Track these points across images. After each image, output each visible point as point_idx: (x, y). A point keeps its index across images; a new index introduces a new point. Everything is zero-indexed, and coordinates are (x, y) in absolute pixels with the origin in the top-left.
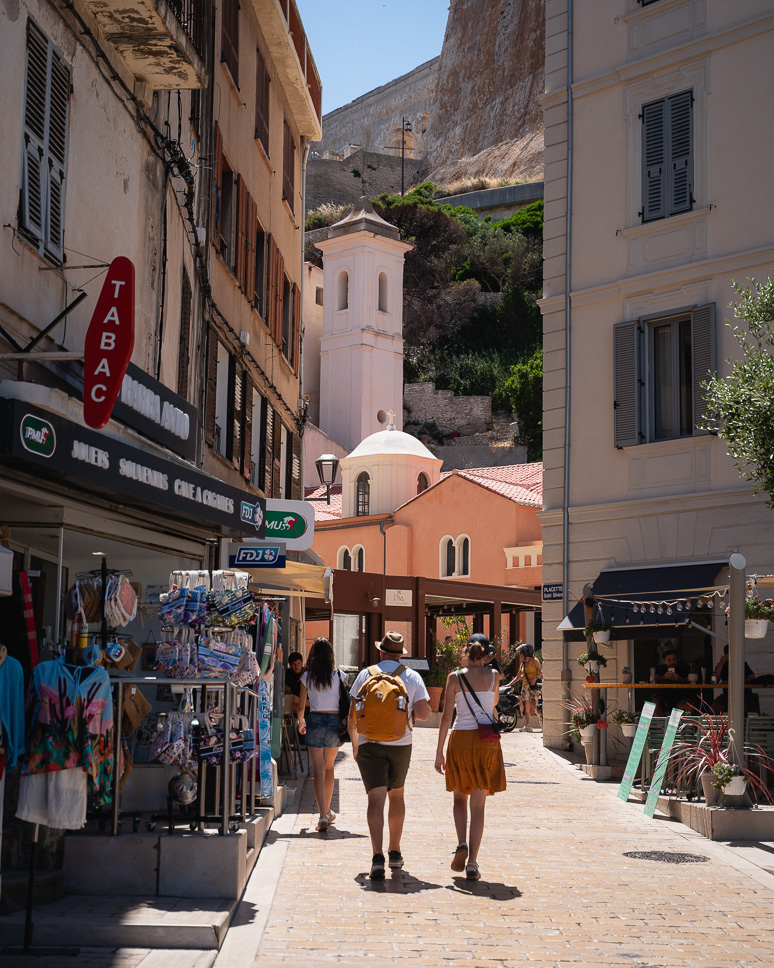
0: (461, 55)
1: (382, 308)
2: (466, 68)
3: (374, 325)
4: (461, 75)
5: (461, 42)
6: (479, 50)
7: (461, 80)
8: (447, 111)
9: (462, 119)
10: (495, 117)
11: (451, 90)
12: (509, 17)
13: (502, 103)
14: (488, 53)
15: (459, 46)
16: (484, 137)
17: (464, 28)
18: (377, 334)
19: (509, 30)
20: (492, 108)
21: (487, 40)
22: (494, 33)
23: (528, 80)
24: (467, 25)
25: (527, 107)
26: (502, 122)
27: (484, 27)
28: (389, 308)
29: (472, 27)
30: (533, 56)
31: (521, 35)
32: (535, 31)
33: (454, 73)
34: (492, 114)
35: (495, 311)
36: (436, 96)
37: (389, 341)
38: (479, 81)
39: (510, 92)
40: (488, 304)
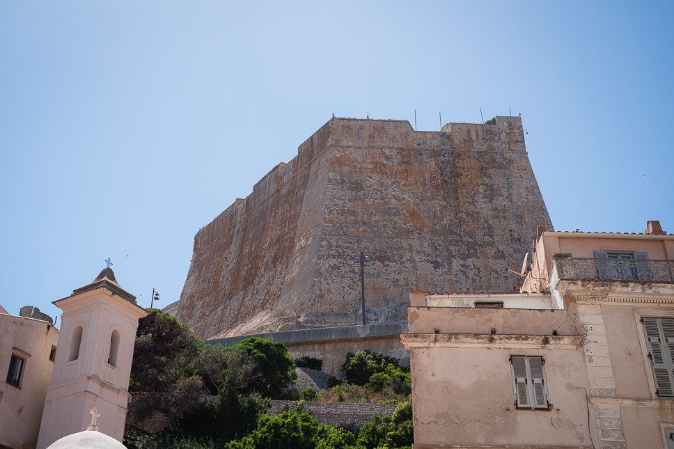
0: (197, 285)
1: (111, 361)
2: (200, 293)
3: (101, 377)
4: (196, 297)
5: (198, 278)
6: (209, 281)
7: (195, 300)
8: (184, 320)
9: (194, 324)
10: (217, 319)
11: (188, 307)
12: (230, 260)
13: (223, 310)
14: (215, 282)
15: (196, 281)
16: (209, 332)
17: (200, 270)
18: (103, 385)
19: (230, 267)
20: (215, 314)
21: (214, 275)
22: (220, 270)
23: (241, 294)
24: (202, 268)
25: (239, 310)
26: (221, 321)
27: (213, 268)
28: (118, 363)
29: (206, 269)
30: (245, 280)
31: (238, 269)
32: (248, 265)
33: (192, 297)
34: (215, 318)
35: (213, 409)
36: (178, 311)
37: (114, 394)
38: (207, 299)
39: (228, 303)
40: (207, 405)
